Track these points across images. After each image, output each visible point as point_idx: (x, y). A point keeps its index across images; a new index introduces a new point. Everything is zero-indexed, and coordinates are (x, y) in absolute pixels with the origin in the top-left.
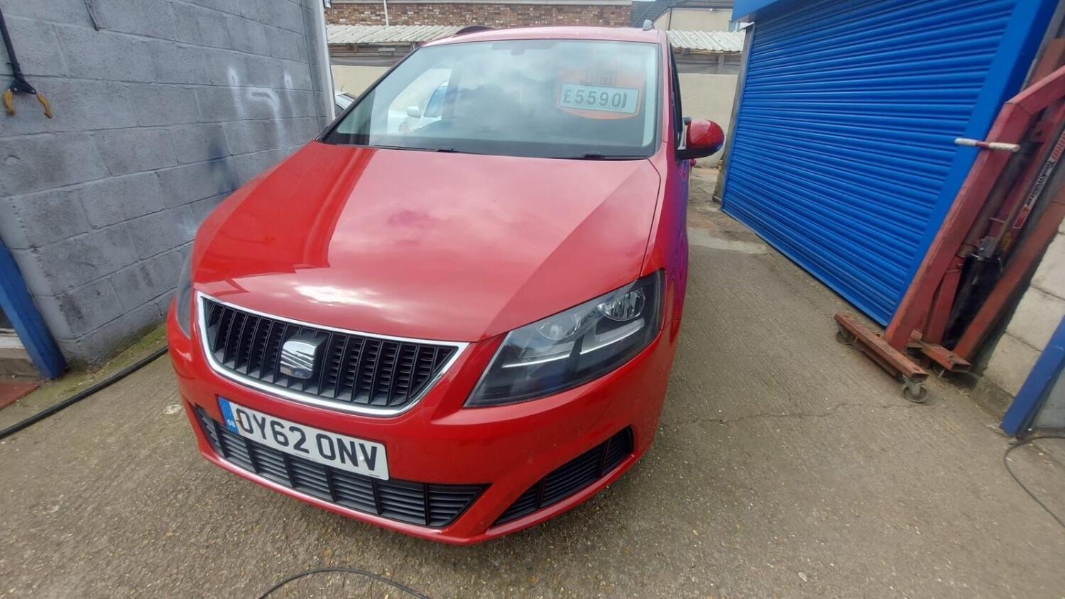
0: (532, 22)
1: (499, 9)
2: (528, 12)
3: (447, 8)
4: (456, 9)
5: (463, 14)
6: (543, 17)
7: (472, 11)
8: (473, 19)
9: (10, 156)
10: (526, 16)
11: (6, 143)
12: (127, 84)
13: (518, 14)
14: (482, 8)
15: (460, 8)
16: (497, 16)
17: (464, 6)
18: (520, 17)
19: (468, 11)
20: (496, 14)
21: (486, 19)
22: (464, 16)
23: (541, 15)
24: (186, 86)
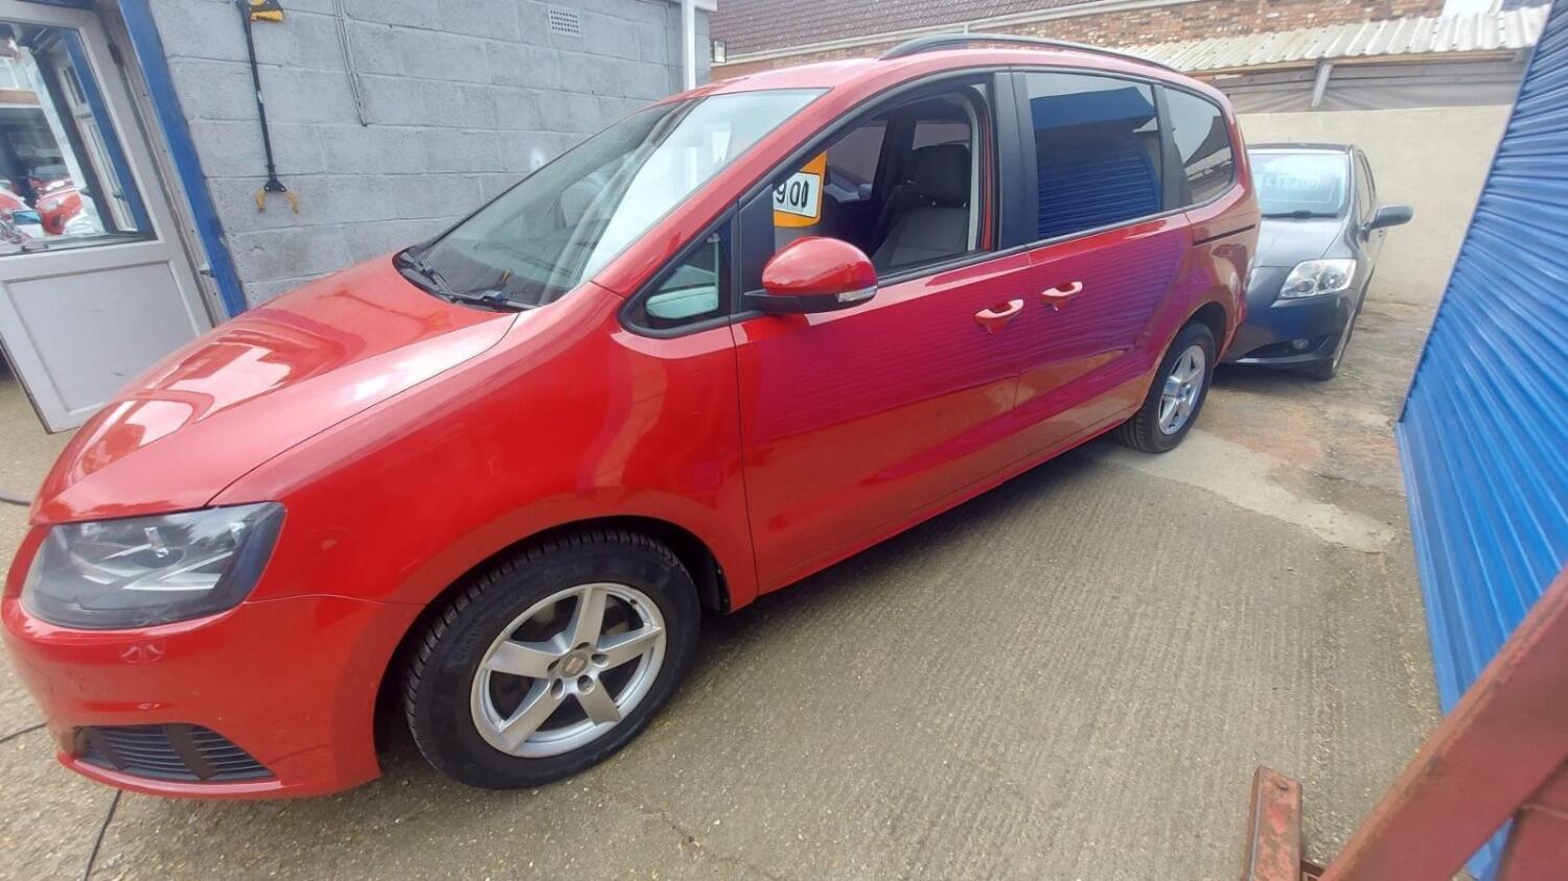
0: (1211, 30)
1: (1149, 15)
2: (1205, 13)
3: (1059, 26)
4: (1073, 25)
5: (1085, 31)
6: (1235, 19)
7: (1100, 25)
8: (1099, 37)
9: (256, 247)
10: (1201, 22)
11: (254, 236)
12: (392, 177)
13: (1185, 20)
14: (1119, 19)
15: (1079, 23)
16: (1144, 27)
17: (1089, 19)
18: (1188, 24)
19: (1093, 26)
20: (1143, 24)
21: (1123, 34)
22: (1086, 34)
23: (1232, 15)
24: (469, 175)
